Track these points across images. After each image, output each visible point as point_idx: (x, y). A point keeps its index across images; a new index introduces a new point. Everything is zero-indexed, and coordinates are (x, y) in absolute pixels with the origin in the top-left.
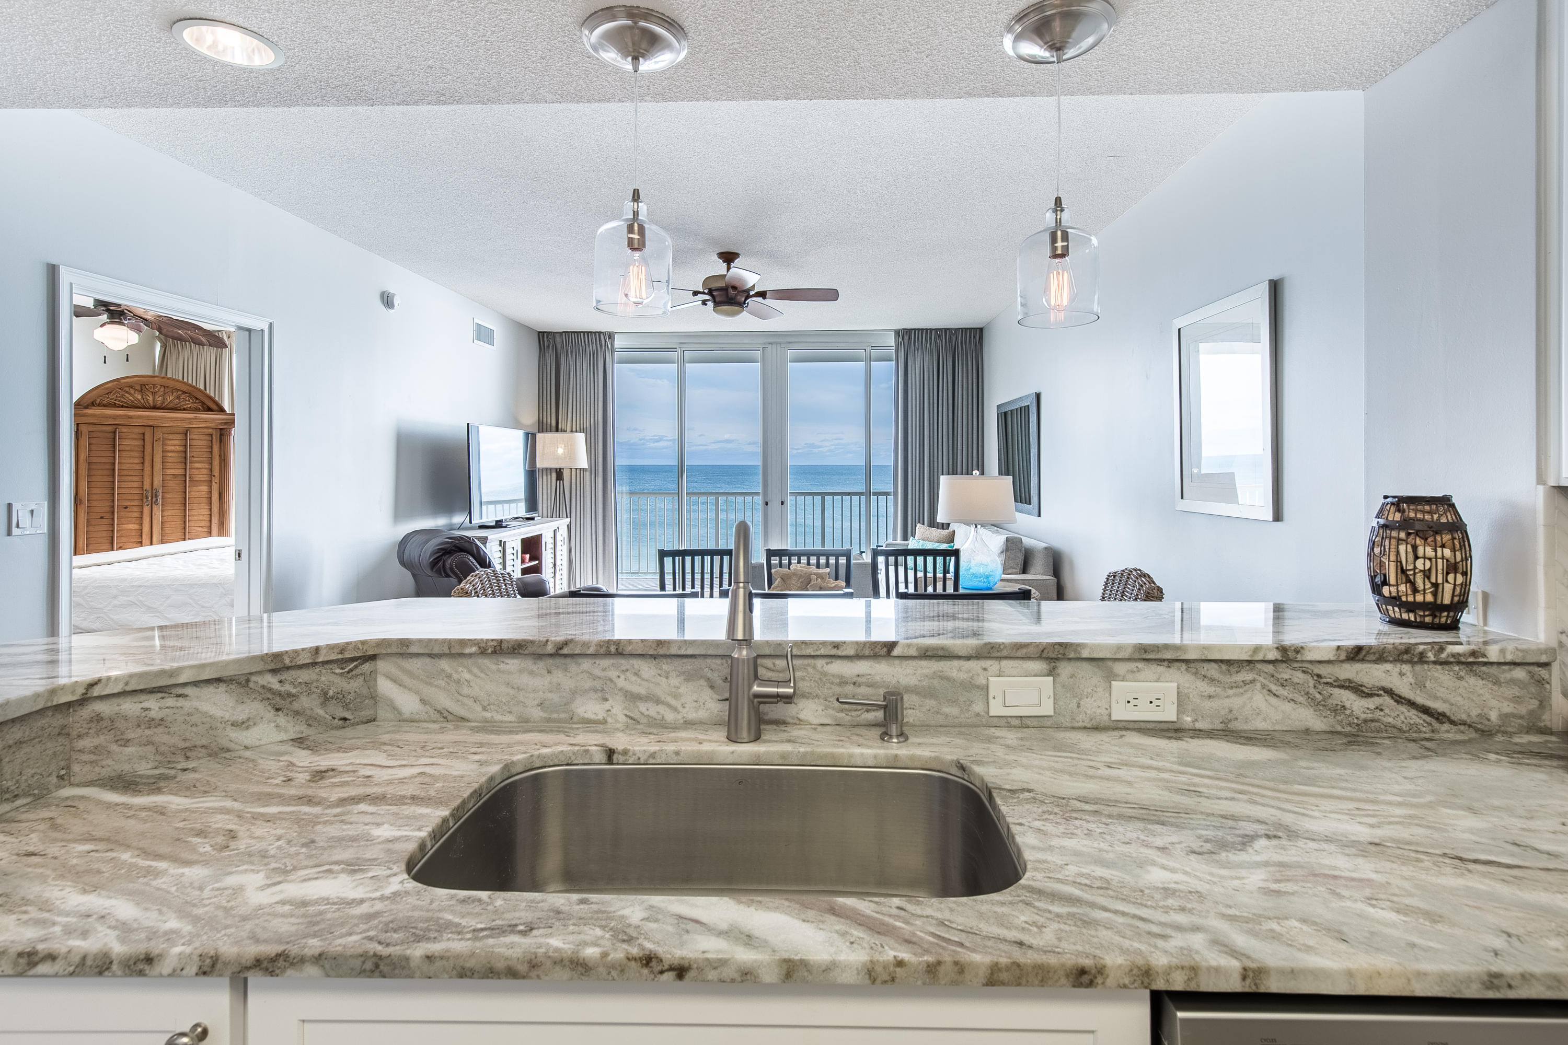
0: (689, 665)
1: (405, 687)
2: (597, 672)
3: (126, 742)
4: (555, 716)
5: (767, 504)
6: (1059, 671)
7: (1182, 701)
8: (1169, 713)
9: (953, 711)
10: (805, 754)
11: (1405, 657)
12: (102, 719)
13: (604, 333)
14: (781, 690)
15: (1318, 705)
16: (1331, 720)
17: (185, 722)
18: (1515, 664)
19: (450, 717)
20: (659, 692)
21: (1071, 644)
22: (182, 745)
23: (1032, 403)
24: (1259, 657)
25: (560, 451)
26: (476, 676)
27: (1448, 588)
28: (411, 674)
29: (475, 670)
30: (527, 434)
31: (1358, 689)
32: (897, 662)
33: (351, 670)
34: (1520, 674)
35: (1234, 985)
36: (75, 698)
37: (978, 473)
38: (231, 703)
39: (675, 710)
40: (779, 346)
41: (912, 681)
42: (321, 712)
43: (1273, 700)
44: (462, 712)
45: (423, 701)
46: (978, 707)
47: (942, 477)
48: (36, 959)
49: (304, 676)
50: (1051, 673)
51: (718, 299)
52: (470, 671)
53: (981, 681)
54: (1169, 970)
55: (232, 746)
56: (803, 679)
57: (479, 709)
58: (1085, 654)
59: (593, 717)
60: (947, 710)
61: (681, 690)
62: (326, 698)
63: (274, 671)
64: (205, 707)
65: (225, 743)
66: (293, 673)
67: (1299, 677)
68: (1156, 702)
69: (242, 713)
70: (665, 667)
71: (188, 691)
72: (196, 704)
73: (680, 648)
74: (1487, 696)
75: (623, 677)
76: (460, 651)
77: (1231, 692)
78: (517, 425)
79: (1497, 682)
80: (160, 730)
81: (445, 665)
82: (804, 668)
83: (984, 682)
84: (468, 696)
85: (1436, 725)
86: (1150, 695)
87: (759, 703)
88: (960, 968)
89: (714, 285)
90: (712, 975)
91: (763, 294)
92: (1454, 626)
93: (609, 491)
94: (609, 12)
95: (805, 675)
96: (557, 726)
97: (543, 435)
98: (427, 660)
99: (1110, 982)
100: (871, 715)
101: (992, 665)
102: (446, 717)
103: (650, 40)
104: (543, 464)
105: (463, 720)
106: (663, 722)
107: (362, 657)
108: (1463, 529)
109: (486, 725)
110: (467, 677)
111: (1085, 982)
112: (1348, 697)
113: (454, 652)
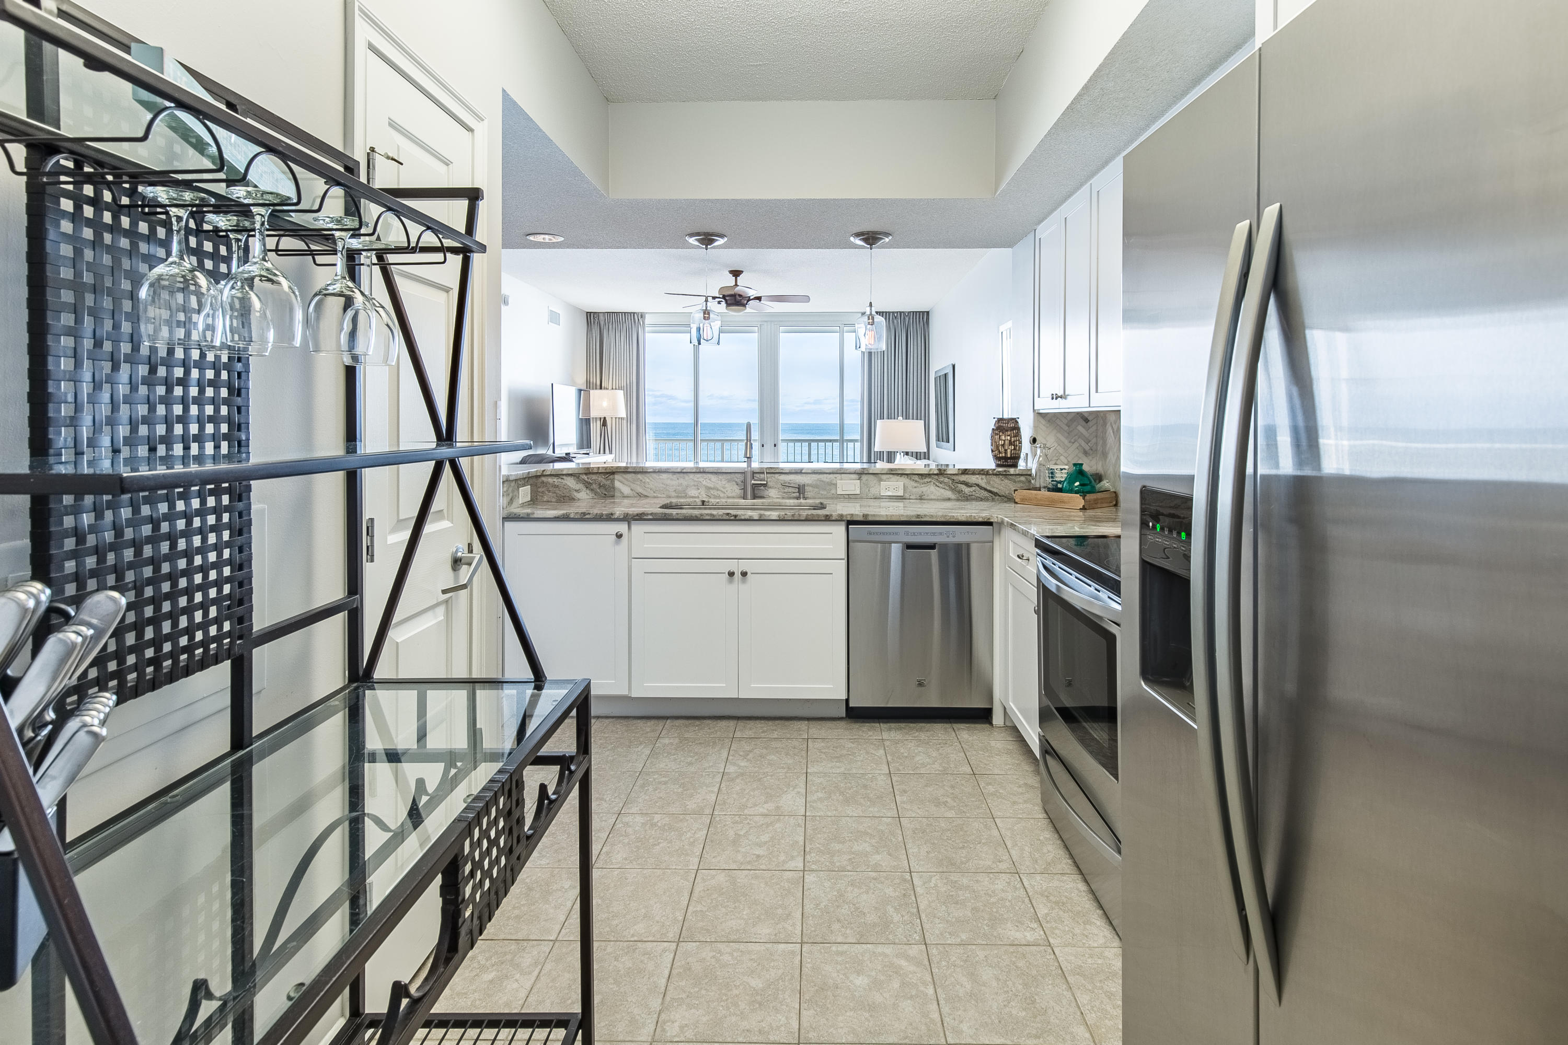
0: (729, 476)
1: (625, 484)
2: (696, 479)
3: (549, 491)
4: (680, 494)
5: (763, 446)
6: (862, 478)
7: (905, 488)
8: (901, 493)
9: (825, 493)
10: (769, 502)
11: (983, 472)
12: (544, 483)
13: (637, 313)
14: (762, 482)
15: (953, 490)
16: (958, 495)
18: (1022, 475)
19: (642, 495)
20: (718, 486)
21: (866, 468)
23: (950, 371)
24: (932, 472)
25: (605, 404)
27: (1009, 451)
28: (627, 480)
30: (580, 391)
31: (967, 484)
32: (804, 475)
33: (605, 477)
34: (1023, 478)
35: (861, 519)
38: (573, 483)
39: (724, 493)
40: (772, 323)
41: (810, 482)
42: (599, 491)
43: (937, 488)
44: (646, 493)
45: (632, 490)
46: (832, 491)
47: (881, 420)
48: (585, 514)
49: (594, 477)
50: (859, 479)
51: (729, 302)
53: (834, 482)
54: (847, 515)
55: (576, 497)
57: (653, 492)
58: (871, 472)
59: (693, 495)
60: (821, 492)
61: (726, 486)
62: (600, 486)
63: (586, 474)
64: (569, 484)
66: (591, 476)
67: (946, 480)
68: (896, 489)
69: (578, 487)
70: (720, 477)
71: (564, 477)
72: (563, 482)
73: (726, 470)
74: (1010, 487)
75: (706, 481)
77: (923, 486)
78: (573, 384)
79: (1015, 482)
80: (557, 489)
81: (639, 476)
82: (771, 478)
84: (648, 488)
85: (994, 497)
86: (894, 486)
87: (754, 487)
88: (800, 515)
89: (727, 293)
90: (743, 518)
91: (759, 298)
92: (1015, 466)
93: (641, 435)
94: (698, 234)
95: (771, 480)
96: (681, 497)
97: (592, 392)
98: (633, 475)
99: (833, 519)
100: (795, 495)
101: (838, 476)
102: (640, 496)
103: (712, 241)
104: (593, 414)
105: (646, 496)
106: (719, 497)
107: (611, 473)
108: (1018, 429)
109: (655, 497)
110: (648, 480)
111: (828, 519)
112: (963, 487)
113: (643, 471)
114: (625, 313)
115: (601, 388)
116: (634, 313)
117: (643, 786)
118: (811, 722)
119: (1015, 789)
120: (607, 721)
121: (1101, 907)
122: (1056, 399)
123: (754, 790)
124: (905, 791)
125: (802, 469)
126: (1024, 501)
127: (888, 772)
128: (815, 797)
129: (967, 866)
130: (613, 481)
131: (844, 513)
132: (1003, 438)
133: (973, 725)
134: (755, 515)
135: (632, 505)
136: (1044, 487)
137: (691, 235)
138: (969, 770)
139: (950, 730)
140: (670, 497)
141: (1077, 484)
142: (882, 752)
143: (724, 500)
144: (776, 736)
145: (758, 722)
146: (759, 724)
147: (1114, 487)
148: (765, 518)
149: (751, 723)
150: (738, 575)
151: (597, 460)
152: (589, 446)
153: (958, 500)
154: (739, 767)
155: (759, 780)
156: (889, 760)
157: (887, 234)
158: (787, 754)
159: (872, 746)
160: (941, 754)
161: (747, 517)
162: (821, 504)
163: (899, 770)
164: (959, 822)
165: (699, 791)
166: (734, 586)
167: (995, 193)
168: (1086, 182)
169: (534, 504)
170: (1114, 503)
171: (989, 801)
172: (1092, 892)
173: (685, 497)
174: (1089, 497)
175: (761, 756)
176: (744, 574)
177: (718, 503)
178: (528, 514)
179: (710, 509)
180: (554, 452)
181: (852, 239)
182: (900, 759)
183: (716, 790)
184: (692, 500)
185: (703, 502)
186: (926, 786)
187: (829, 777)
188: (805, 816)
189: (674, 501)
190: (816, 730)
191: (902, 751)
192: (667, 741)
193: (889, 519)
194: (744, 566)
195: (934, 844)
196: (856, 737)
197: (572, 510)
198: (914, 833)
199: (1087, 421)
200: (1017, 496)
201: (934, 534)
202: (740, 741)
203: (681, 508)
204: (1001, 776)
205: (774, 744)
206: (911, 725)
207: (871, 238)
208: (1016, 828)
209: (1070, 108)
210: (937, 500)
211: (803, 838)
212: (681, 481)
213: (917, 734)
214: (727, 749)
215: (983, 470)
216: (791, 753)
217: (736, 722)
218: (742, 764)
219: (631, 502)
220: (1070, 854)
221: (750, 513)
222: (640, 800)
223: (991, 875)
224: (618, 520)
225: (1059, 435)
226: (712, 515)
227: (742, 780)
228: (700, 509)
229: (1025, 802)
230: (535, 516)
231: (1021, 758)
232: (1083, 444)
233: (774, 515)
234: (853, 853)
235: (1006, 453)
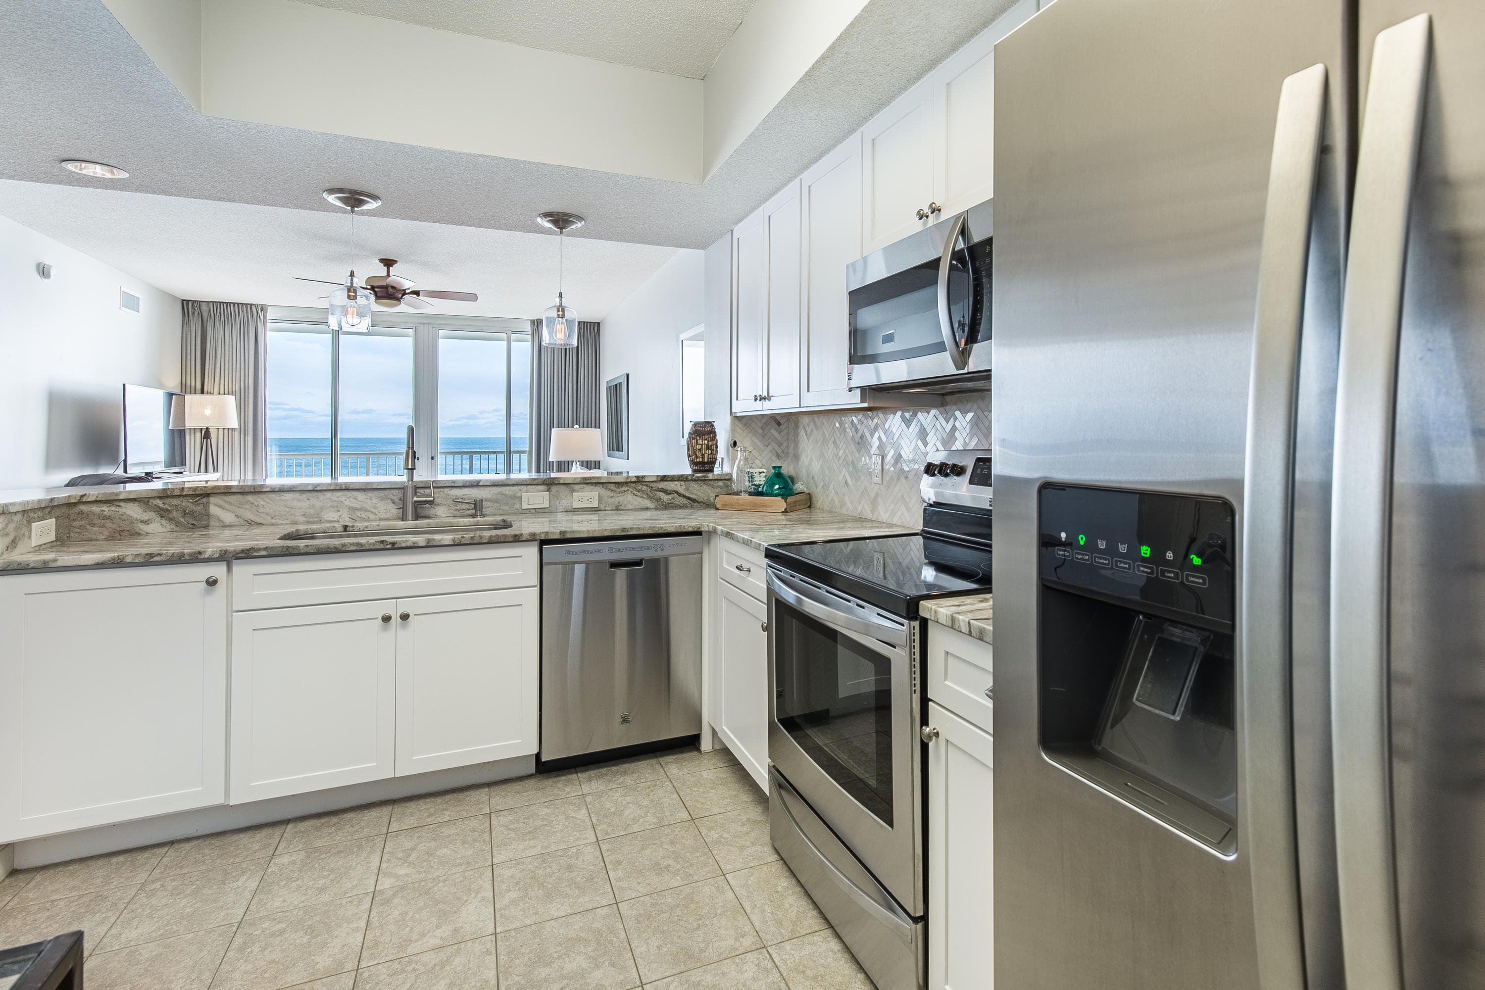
0: (382, 493)
1: (226, 510)
2: (334, 498)
3: (94, 525)
4: (311, 520)
6: (552, 489)
7: (600, 499)
8: (595, 504)
9: (507, 508)
10: (438, 523)
11: (681, 478)
12: (83, 513)
13: (256, 306)
14: (427, 499)
15: (650, 498)
16: (656, 504)
17: (120, 518)
18: (719, 480)
19: (253, 523)
20: (366, 506)
21: (556, 478)
22: (118, 529)
23: (624, 380)
24: (629, 480)
25: (208, 412)
26: (267, 503)
27: (706, 455)
28: (230, 503)
29: (267, 500)
30: (170, 395)
31: (665, 491)
32: (482, 488)
33: (197, 501)
34: (721, 483)
35: (557, 537)
36: (76, 501)
37: (578, 426)
38: (140, 511)
39: (375, 514)
40: (431, 326)
41: (489, 496)
42: (183, 520)
43: (635, 497)
44: (259, 521)
45: (237, 516)
46: (517, 506)
47: (553, 429)
48: (153, 555)
49: (175, 502)
50: (549, 491)
51: (379, 294)
52: (264, 501)
54: (540, 533)
55: (141, 532)
56: (438, 497)
57: (270, 518)
58: (562, 482)
59: (332, 519)
60: (503, 508)
61: (378, 505)
62: (185, 514)
63: (160, 498)
64: (129, 512)
65: (137, 530)
66: (170, 500)
67: (644, 488)
68: (590, 500)
69: (146, 516)
70: (370, 495)
71: (121, 504)
72: (124, 510)
73: (378, 485)
74: (710, 492)
75: (348, 500)
76: (260, 490)
77: (619, 495)
78: (160, 386)
79: (713, 487)
80: (108, 521)
81: (250, 498)
82: (439, 493)
83: (520, 495)
84: (263, 513)
85: (693, 504)
86: (588, 497)
87: (417, 505)
88: (481, 537)
89: (376, 284)
90: (404, 545)
91: (417, 293)
92: (711, 470)
93: (260, 450)
94: (341, 191)
95: (439, 496)
96: (313, 523)
97: (187, 397)
98: (240, 496)
99: (524, 539)
100: (469, 512)
101: (524, 488)
102: (250, 523)
103: (360, 203)
104: (190, 424)
105: (260, 524)
106: (368, 520)
107: (203, 494)
108: (714, 433)
109: (273, 524)
110: (263, 503)
111: (517, 539)
112: (662, 495)
113: (256, 491)
114: (238, 304)
115: (202, 392)
116: (251, 305)
117: (241, 949)
118: (492, 789)
119: (739, 828)
120: (187, 846)
121: (861, 968)
122: (760, 400)
123: (420, 910)
124: (619, 863)
125: (479, 481)
126: (725, 507)
127: (594, 840)
128: (506, 901)
129: (707, 954)
130: (206, 506)
131: (537, 531)
132: (700, 442)
133: (680, 756)
134: (421, 540)
135: (236, 538)
136: (745, 491)
137: (331, 191)
138: (686, 816)
139: (658, 767)
140: (296, 523)
141: (777, 487)
142: (584, 812)
143: (375, 524)
144: (448, 818)
145: (421, 802)
146: (422, 805)
147: (807, 488)
148: (435, 544)
149: (412, 806)
150: (396, 619)
151: (192, 479)
152: (183, 463)
153: (656, 509)
154: (397, 877)
155: (427, 892)
156: (594, 822)
157: (580, 218)
158: (464, 843)
159: (572, 807)
160: (652, 801)
161: (409, 544)
162: (504, 521)
163: (607, 833)
164: (687, 890)
165: (336, 933)
166: (391, 633)
167: (704, 179)
168: (795, 177)
169: (63, 544)
170: (809, 504)
171: (715, 853)
172: (847, 949)
173: (320, 522)
174: (791, 499)
175: (430, 853)
176: (405, 617)
177: (367, 527)
178: (45, 562)
179: (356, 536)
180: (125, 471)
181: (539, 220)
182: (607, 817)
183: (363, 924)
184: (328, 525)
185: (345, 528)
186: (642, 849)
187: (523, 863)
188: (495, 934)
189: (302, 528)
190: (501, 798)
191: (608, 806)
192: (285, 860)
193: (591, 535)
194: (404, 606)
195: (664, 932)
196: (550, 798)
197: (128, 551)
198: (638, 922)
199: (779, 424)
200: (719, 502)
201: (641, 549)
202: (397, 836)
203: (313, 538)
204: (721, 816)
205: (446, 831)
206: (614, 768)
207: (561, 220)
208: (750, 882)
209: (809, 74)
210: (635, 510)
211: (494, 972)
212: (313, 501)
213: (622, 779)
214: (379, 853)
215: (682, 476)
216: (469, 839)
217: (390, 808)
218: (402, 871)
219: (235, 533)
220: (814, 903)
221: (412, 539)
222: (237, 975)
223: (737, 960)
224: (210, 560)
225: (755, 439)
226: (358, 544)
227: (402, 897)
228: (341, 536)
229: (753, 843)
230: (59, 564)
231: (737, 787)
232: (776, 448)
233: (447, 538)
234: (565, 978)
235: (703, 458)
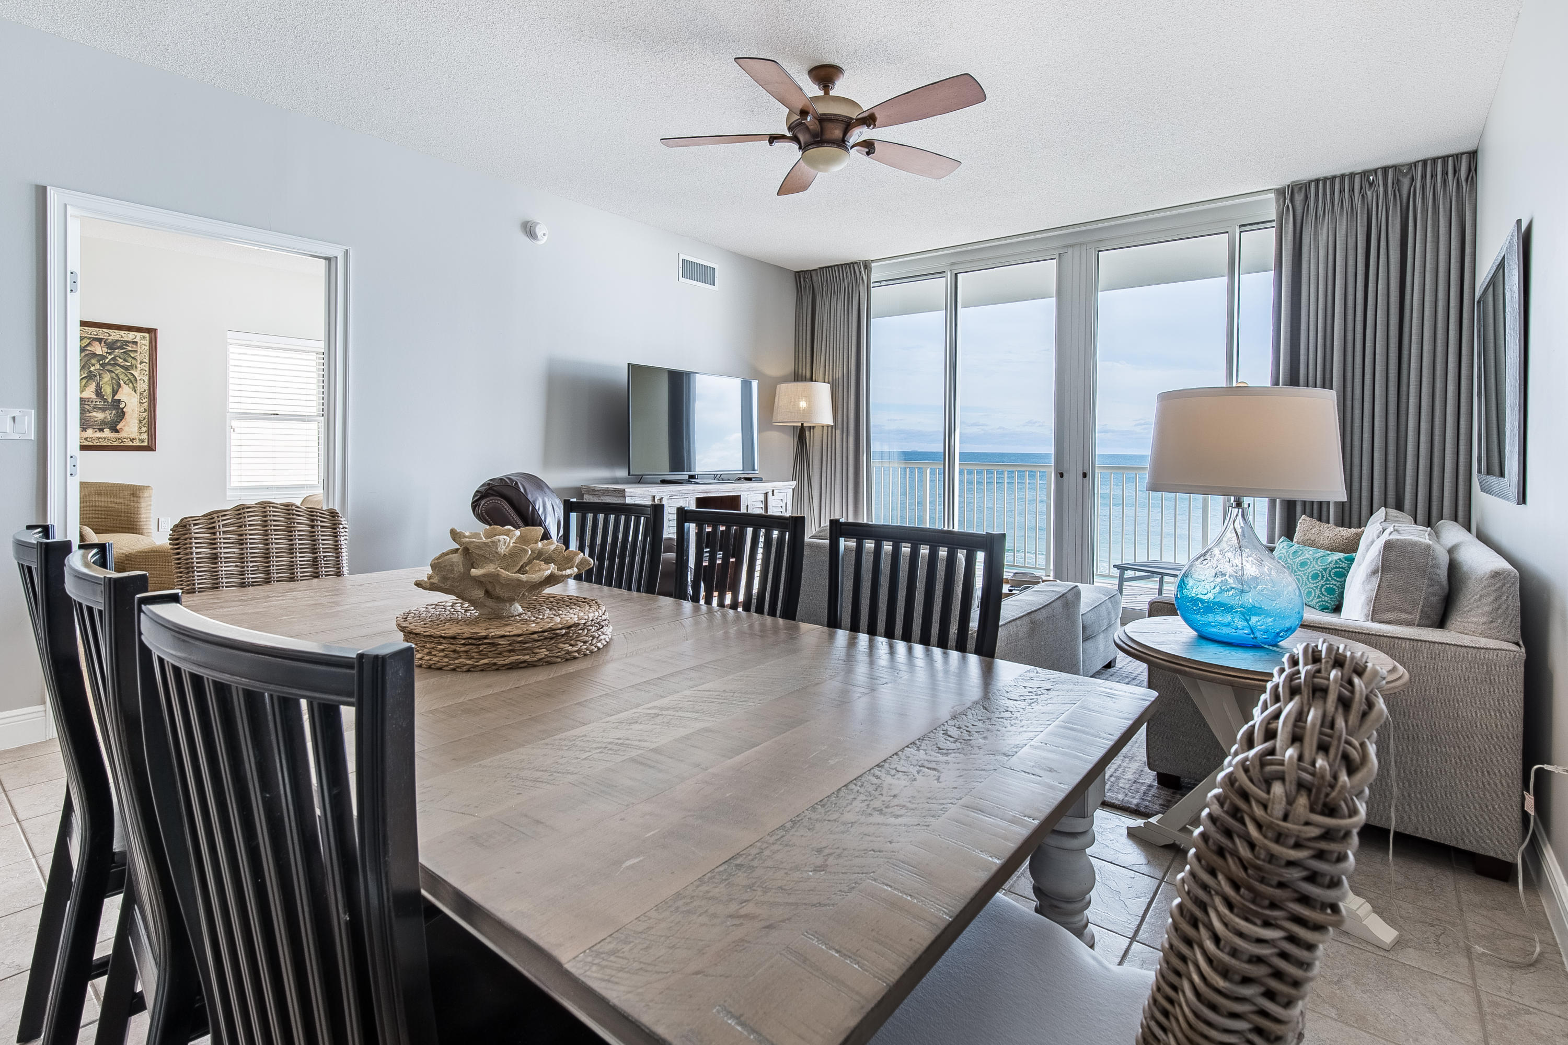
5: (1062, 475)
13: (858, 263)
93: (861, 454)
114: (842, 266)
116: (855, 263)
